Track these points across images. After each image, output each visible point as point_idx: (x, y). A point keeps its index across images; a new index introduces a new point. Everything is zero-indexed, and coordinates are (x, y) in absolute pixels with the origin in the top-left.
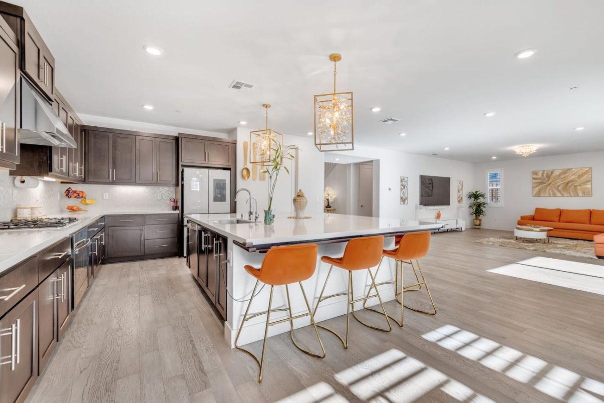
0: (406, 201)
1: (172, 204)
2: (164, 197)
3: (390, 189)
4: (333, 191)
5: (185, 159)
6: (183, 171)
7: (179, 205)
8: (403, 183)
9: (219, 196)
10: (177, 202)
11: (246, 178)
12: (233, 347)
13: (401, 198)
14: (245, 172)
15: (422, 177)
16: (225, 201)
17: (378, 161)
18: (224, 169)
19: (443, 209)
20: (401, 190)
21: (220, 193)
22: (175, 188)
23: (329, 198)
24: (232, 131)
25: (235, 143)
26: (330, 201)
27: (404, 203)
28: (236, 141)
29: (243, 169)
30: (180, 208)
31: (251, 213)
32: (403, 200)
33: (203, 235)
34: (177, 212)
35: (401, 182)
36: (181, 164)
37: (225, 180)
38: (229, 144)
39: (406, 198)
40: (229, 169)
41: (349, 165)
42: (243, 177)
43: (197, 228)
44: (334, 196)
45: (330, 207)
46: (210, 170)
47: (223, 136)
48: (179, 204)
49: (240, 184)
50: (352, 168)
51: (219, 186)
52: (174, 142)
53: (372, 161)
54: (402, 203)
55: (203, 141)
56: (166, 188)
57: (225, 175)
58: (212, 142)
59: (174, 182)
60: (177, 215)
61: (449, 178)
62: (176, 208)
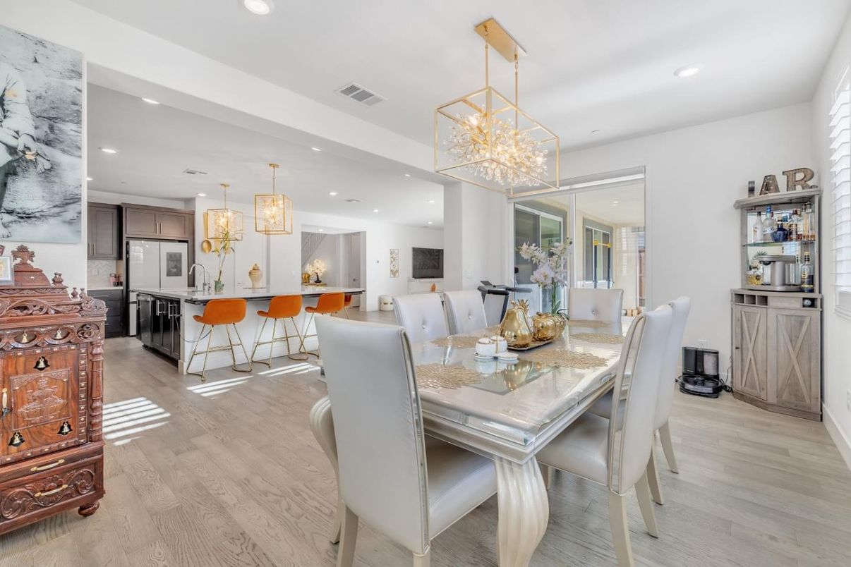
0: (397, 274)
1: (113, 280)
2: (100, 271)
3: (378, 262)
4: (323, 265)
5: (129, 230)
6: (128, 244)
7: (123, 281)
8: (394, 255)
9: (175, 270)
10: (119, 277)
11: (207, 251)
12: (185, 373)
13: (392, 271)
14: (205, 245)
15: (413, 248)
16: (181, 275)
17: (365, 232)
18: (180, 241)
19: (439, 282)
20: (391, 262)
21: (176, 267)
22: (115, 261)
23: (318, 271)
24: (190, 201)
25: (192, 214)
26: (320, 275)
27: (394, 276)
28: (194, 212)
29: (203, 243)
30: (124, 283)
31: (205, 284)
32: (394, 273)
33: (158, 303)
34: (121, 288)
35: (391, 254)
36: (124, 236)
37: (180, 255)
38: (186, 215)
39: (397, 271)
40: (187, 242)
41: (339, 235)
42: (203, 250)
43: (150, 299)
44: (323, 270)
45: (320, 282)
46: (162, 243)
47: (180, 206)
48: (123, 279)
49: (199, 256)
50: (341, 240)
51: (174, 259)
52: (115, 212)
53: (359, 233)
54: (392, 276)
55: (153, 212)
56: (104, 262)
57: (182, 249)
58: (166, 213)
59: (115, 255)
60: (120, 293)
61: (443, 250)
62: (119, 284)
